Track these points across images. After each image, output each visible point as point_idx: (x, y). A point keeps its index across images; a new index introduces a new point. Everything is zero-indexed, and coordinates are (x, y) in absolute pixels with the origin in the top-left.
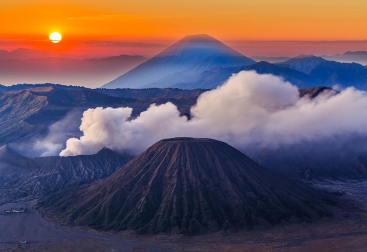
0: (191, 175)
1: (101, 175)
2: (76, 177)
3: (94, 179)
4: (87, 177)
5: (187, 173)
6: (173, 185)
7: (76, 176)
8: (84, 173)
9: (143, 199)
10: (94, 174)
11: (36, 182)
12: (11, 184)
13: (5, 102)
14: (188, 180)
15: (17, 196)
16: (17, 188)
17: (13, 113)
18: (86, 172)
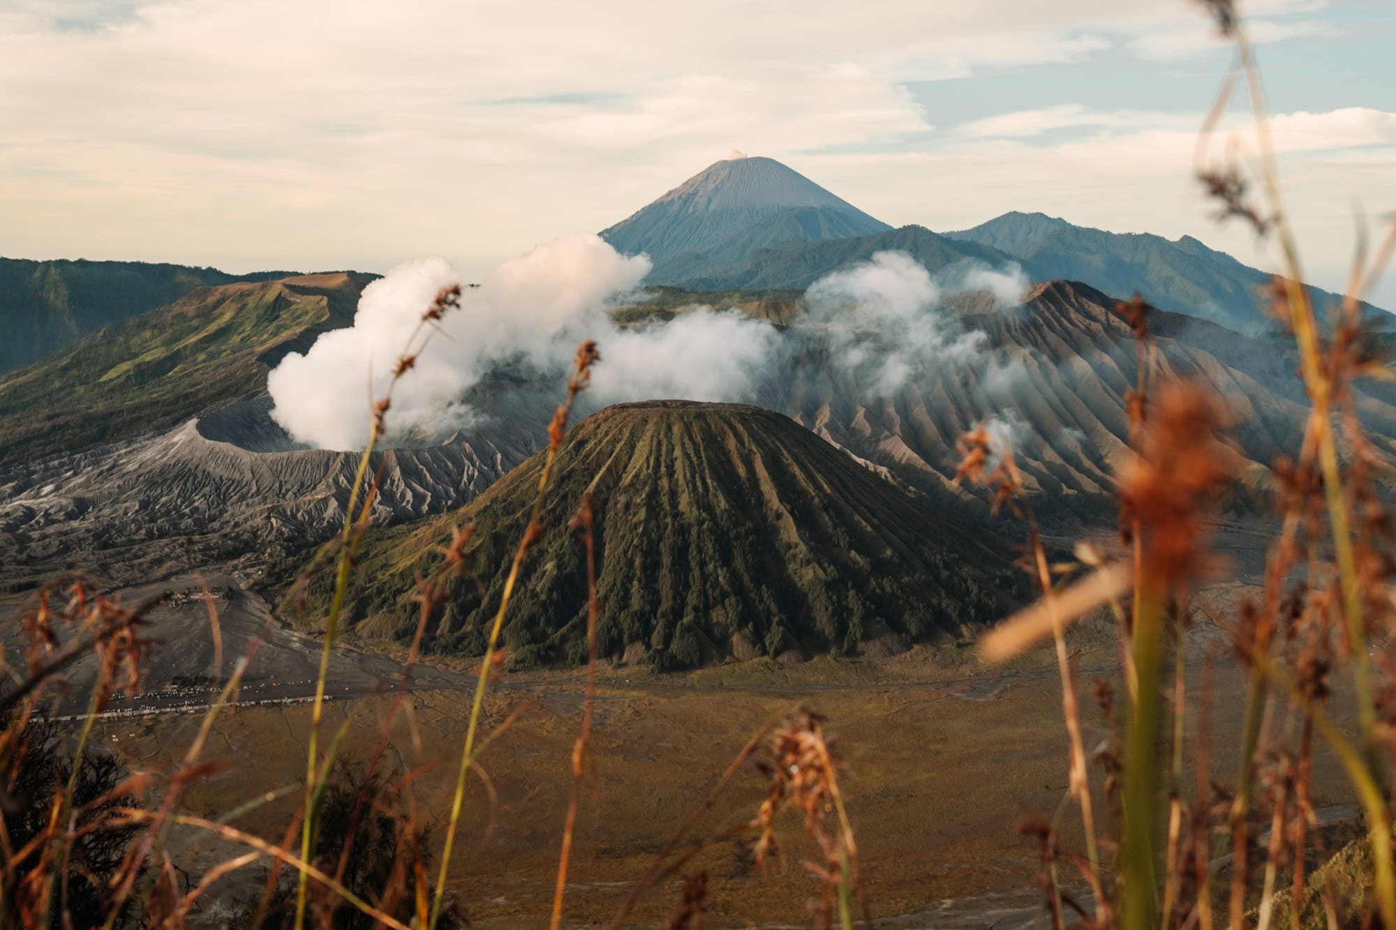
0: (684, 500)
1: (450, 502)
2: (381, 507)
3: (428, 513)
4: (409, 507)
5: (674, 495)
6: (636, 527)
7: (380, 503)
8: (403, 496)
9: (550, 566)
10: (429, 499)
11: (268, 518)
12: (198, 522)
13: (217, 312)
14: (677, 515)
15: (212, 556)
16: (216, 535)
17: (235, 339)
18: (409, 495)
